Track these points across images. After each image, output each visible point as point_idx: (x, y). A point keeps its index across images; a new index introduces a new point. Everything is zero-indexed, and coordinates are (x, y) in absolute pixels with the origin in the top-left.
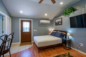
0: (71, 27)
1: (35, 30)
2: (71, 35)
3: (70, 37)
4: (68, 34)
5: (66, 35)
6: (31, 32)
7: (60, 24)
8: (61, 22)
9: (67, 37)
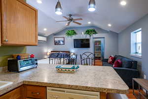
0: (75, 47)
4: (72, 54)
8: (64, 42)
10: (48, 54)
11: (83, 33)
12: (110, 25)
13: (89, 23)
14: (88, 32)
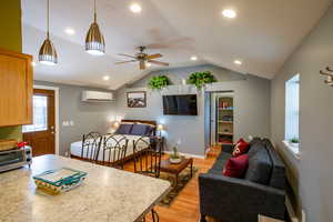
0: (165, 113)
1: (65, 124)
2: (165, 129)
3: (164, 133)
4: (160, 127)
5: (155, 129)
6: (54, 130)
7: (140, 106)
8: (145, 101)
9: (158, 134)
10: (117, 125)
11: (184, 81)
12: (238, 62)
13: (194, 58)
14: (194, 79)
